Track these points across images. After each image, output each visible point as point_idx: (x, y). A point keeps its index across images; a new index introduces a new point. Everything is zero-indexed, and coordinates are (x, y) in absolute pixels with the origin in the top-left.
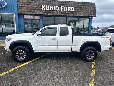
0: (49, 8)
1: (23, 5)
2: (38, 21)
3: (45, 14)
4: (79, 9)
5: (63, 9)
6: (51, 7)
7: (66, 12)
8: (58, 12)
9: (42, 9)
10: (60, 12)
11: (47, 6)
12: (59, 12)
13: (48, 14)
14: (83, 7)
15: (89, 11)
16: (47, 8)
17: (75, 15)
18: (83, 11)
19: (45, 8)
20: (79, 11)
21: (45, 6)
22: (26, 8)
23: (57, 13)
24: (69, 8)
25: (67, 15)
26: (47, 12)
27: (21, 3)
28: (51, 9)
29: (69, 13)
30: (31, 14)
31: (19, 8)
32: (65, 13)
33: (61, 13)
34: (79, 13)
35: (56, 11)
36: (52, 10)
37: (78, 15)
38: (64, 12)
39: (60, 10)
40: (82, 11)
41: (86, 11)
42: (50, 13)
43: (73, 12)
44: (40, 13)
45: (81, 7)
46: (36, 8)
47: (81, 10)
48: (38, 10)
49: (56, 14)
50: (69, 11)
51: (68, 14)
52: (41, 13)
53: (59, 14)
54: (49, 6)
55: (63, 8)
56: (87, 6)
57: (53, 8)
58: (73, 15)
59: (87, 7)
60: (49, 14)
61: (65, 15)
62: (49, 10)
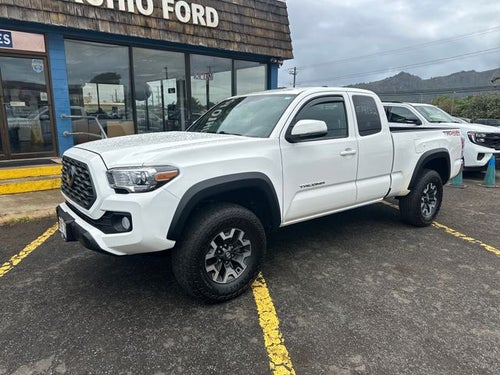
3: (83, 26)
4: (235, 19)
5: (171, 9)
13: (102, 30)
14: (247, 12)
15: (270, 36)
17: (223, 46)
18: (251, 31)
20: (237, 28)
23: (147, 27)
24: (198, 11)
25: (190, 43)
26: (92, 15)
32: (184, 32)
33: (167, 31)
34: (238, 39)
37: (234, 48)
40: (246, 30)
41: (259, 32)
42: (112, 22)
43: (215, 32)
44: (53, 16)
45: (243, 11)
47: (243, 25)
50: (199, 25)
51: (195, 39)
52: (61, 18)
55: (173, 5)
56: (262, 11)
58: (214, 44)
59: (263, 16)
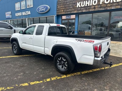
0: (85, 4)
1: (61, 6)
2: (74, 21)
6: (88, 2)
7: (108, 5)
8: (95, 6)
9: (77, 7)
10: (99, 6)
11: (83, 2)
12: (97, 6)
16: (83, 5)
19: (80, 5)
21: (81, 3)
22: (63, 8)
26: (82, 9)
27: (60, 5)
28: (87, 4)
29: (112, 6)
30: (67, 14)
31: (58, 10)
35: (94, 6)
36: (89, 5)
38: (105, 5)
39: (98, 4)
46: (71, 7)
48: (73, 9)
49: (93, 10)
53: (96, 9)
54: (84, 2)
57: (90, 3)
60: (84, 11)
61: (106, 9)
62: (85, 7)
